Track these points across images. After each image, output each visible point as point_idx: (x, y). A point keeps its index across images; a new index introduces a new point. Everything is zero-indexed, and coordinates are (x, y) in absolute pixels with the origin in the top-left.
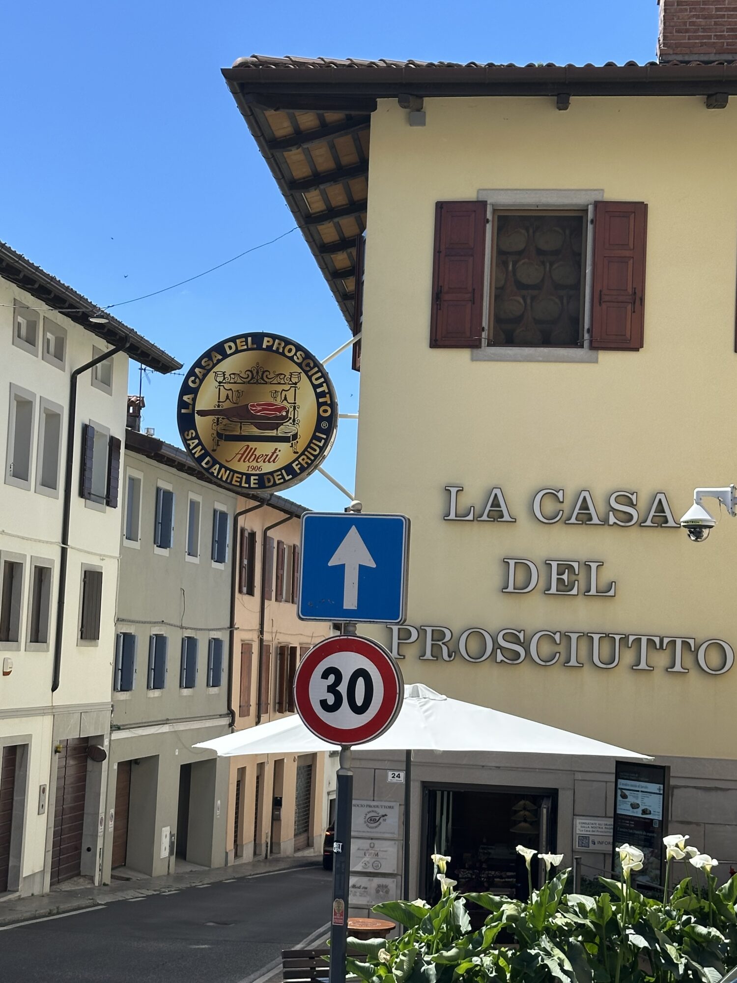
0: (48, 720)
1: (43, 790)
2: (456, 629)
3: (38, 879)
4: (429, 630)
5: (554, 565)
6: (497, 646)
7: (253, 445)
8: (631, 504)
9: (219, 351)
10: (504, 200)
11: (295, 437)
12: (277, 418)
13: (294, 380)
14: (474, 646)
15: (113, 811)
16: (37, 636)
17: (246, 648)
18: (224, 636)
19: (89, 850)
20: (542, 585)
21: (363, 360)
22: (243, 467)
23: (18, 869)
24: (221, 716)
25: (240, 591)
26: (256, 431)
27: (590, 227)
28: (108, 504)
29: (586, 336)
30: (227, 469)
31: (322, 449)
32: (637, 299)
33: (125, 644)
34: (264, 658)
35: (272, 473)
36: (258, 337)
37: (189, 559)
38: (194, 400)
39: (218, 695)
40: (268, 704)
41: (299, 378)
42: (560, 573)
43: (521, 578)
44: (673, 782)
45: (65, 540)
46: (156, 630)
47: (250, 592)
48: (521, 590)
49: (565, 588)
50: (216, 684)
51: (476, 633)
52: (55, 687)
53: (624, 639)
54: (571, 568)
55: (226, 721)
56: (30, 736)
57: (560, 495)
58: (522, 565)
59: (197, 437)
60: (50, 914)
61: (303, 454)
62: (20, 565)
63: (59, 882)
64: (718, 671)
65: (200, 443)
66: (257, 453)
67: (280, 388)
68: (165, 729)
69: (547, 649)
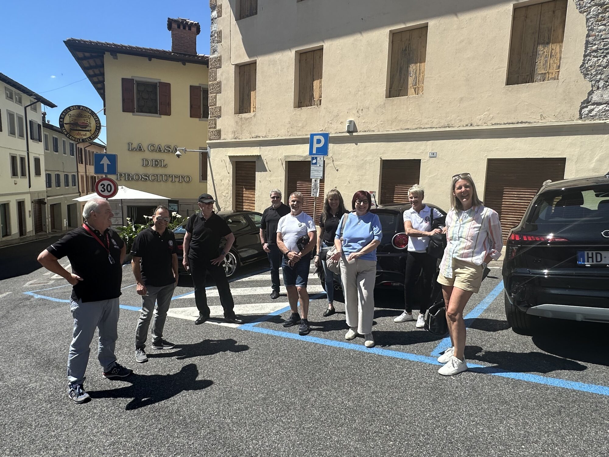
0: (29, 195)
1: (30, 211)
2: (133, 174)
3: (32, 232)
4: (127, 174)
5: (154, 160)
6: (142, 177)
7: (80, 132)
8: (170, 148)
9: (69, 109)
10: (138, 79)
11: (91, 130)
12: (85, 126)
13: (89, 117)
14: (137, 177)
15: (50, 216)
16: (23, 174)
17: (82, 177)
18: (76, 174)
19: (44, 225)
20: (151, 165)
21: (106, 113)
22: (78, 137)
23: (26, 230)
24: (77, 193)
25: (79, 163)
26: (80, 129)
27: (158, 87)
28: (39, 141)
29: (158, 112)
30: (74, 137)
31: (98, 133)
32: (169, 104)
33: (48, 177)
34: (87, 179)
35: (85, 139)
36: (79, 107)
37: (64, 155)
38: (63, 120)
39: (75, 188)
40: (89, 190)
41: (91, 117)
42: (155, 162)
43: (147, 163)
44: (180, 203)
45: (28, 150)
46: (57, 173)
47: (82, 163)
48: (147, 165)
49: (156, 165)
50: (75, 185)
51: (137, 175)
52: (30, 187)
53: (169, 176)
54: (157, 161)
55: (78, 194)
56: (24, 199)
57: (154, 146)
58: (146, 160)
59: (65, 129)
60: (36, 239)
61: (93, 134)
62: (16, 157)
63: (37, 233)
64: (188, 182)
65: (66, 131)
66: (81, 134)
67: (86, 119)
68: (62, 196)
69: (153, 178)
